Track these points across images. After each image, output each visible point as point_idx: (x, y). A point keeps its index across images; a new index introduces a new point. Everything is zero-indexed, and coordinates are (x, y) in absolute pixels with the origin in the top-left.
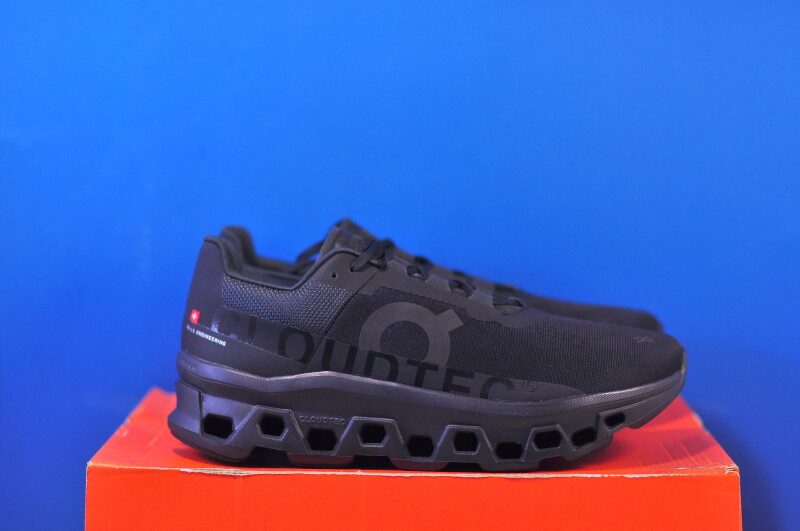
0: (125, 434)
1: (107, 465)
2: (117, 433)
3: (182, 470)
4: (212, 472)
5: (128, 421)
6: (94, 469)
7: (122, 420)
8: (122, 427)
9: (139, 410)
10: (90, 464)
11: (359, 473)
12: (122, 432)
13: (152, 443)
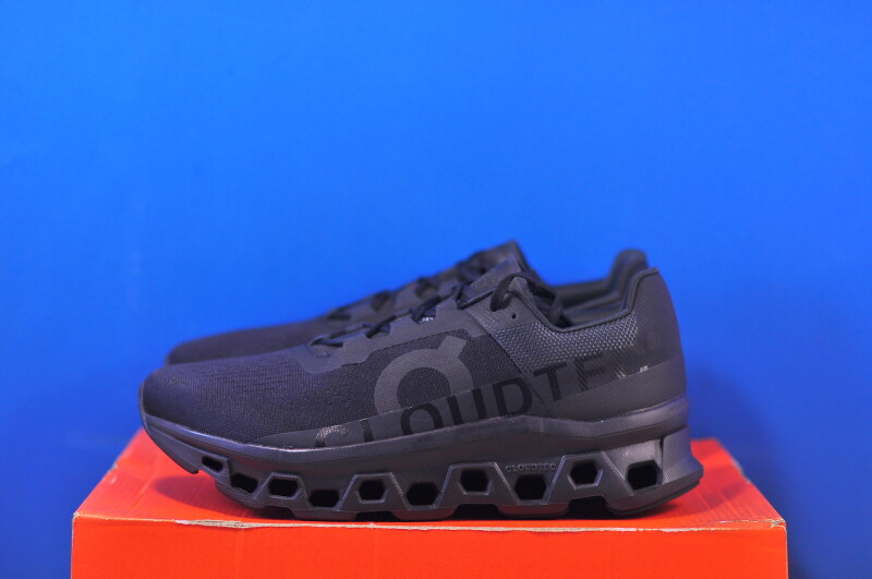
0: (113, 481)
1: (96, 516)
2: (104, 479)
3: (178, 522)
4: (211, 524)
5: (115, 466)
6: (80, 520)
7: (108, 466)
8: (109, 473)
9: (127, 453)
10: (77, 514)
11: (372, 525)
12: (110, 478)
13: (142, 491)
